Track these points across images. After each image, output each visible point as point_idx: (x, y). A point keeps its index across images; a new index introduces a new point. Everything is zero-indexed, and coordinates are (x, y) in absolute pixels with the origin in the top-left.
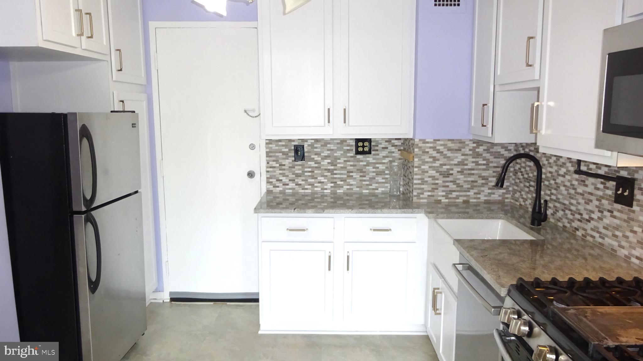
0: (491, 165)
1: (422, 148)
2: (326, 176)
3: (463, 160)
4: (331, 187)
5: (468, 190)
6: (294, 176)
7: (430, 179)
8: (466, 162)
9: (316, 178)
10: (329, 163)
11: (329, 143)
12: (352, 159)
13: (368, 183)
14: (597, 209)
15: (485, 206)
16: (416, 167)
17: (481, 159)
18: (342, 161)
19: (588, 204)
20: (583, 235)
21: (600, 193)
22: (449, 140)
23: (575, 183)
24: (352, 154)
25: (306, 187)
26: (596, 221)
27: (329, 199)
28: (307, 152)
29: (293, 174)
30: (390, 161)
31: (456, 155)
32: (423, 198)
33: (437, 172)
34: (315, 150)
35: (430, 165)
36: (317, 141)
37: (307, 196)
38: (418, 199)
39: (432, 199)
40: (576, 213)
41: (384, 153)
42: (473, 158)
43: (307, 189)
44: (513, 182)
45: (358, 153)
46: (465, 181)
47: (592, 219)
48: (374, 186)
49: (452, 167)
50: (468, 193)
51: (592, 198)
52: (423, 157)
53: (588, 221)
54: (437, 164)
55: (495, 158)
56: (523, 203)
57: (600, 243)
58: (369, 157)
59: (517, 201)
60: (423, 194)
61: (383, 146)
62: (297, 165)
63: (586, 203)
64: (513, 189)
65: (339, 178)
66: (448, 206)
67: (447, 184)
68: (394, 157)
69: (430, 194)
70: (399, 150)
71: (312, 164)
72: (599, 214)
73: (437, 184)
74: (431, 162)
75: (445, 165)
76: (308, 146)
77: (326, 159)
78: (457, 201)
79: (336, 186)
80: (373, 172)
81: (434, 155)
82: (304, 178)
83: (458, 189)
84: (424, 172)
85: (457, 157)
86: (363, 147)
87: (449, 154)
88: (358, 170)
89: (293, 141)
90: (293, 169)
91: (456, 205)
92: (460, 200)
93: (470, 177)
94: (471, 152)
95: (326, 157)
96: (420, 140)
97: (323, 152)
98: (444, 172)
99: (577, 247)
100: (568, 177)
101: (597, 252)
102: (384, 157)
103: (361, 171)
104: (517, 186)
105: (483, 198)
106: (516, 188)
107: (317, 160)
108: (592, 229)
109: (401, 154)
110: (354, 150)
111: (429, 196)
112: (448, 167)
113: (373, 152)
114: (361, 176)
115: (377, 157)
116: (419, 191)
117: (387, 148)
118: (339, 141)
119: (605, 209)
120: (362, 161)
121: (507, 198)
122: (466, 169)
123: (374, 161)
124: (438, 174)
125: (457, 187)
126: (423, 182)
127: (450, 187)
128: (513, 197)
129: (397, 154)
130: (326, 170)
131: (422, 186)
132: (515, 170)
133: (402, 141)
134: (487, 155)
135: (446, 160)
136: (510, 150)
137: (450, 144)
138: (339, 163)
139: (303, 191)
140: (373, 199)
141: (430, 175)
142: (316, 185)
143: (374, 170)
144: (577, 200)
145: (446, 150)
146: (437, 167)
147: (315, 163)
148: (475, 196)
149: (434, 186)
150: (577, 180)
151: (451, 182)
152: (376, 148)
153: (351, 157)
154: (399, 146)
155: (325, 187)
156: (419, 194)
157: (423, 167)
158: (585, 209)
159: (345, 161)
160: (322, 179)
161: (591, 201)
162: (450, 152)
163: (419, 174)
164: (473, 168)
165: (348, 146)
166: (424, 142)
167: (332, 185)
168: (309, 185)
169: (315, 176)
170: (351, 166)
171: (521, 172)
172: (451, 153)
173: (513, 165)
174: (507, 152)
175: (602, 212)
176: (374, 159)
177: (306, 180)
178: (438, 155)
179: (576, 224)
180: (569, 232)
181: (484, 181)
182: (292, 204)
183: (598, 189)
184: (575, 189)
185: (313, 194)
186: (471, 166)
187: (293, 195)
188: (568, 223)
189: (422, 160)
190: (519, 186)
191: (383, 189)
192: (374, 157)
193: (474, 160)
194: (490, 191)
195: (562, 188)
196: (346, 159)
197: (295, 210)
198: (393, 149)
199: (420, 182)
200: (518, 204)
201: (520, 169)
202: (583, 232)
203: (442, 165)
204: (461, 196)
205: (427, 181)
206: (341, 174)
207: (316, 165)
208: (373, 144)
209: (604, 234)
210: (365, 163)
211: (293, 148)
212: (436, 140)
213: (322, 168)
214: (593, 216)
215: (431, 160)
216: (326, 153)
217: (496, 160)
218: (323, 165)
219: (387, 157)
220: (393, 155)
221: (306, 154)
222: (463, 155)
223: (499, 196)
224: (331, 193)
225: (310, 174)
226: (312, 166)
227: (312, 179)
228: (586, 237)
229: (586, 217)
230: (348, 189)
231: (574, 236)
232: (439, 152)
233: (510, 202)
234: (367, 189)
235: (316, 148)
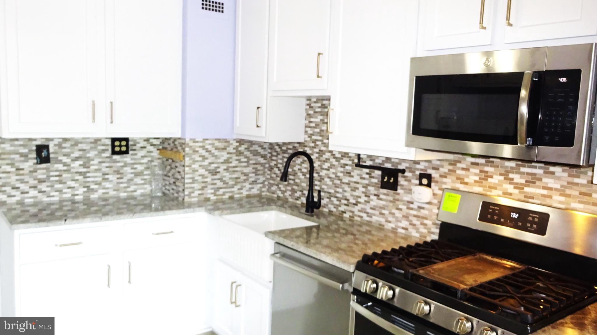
0: (251, 162)
1: (193, 148)
2: (77, 180)
3: (229, 158)
4: (84, 192)
5: (233, 187)
6: (36, 182)
7: (200, 177)
8: (230, 160)
9: (65, 183)
10: (80, 165)
11: (81, 143)
12: (108, 160)
13: (125, 185)
14: (364, 195)
15: (247, 200)
16: (187, 166)
17: (243, 157)
18: (96, 161)
19: (355, 191)
20: (350, 216)
21: (366, 182)
22: (216, 139)
23: (340, 174)
24: (108, 153)
25: (52, 194)
26: (363, 204)
27: (82, 207)
28: (53, 153)
29: (35, 179)
30: (149, 161)
31: (222, 153)
32: (194, 197)
33: (206, 170)
34: (64, 150)
35: (200, 163)
36: (65, 140)
37: (53, 204)
38: (189, 198)
39: (202, 198)
40: (343, 199)
41: (143, 153)
42: (237, 156)
43: (53, 196)
44: (269, 177)
45: (114, 153)
46: (230, 178)
47: (360, 203)
48: (132, 188)
49: (219, 165)
50: (233, 190)
51: (357, 186)
52: (193, 156)
53: (356, 204)
54: (206, 163)
55: (254, 155)
56: (281, 195)
57: (367, 221)
58: (126, 157)
59: (273, 193)
60: (193, 192)
61: (142, 145)
62: (40, 169)
63: (352, 190)
64: (269, 183)
65: (93, 182)
66: (216, 202)
67: (215, 182)
68: (152, 157)
69: (200, 192)
70: (158, 150)
71: (60, 167)
72: (366, 199)
73: (206, 182)
74: (201, 161)
75: (213, 163)
76: (54, 146)
77: (77, 160)
78: (224, 197)
79: (90, 190)
80: (132, 173)
81: (203, 154)
82: (49, 184)
83: (225, 186)
84: (195, 171)
85: (223, 156)
86: (120, 146)
87: (216, 153)
88: (114, 171)
89: (35, 140)
90: (35, 174)
91: (223, 202)
92: (227, 196)
93: (234, 174)
94: (234, 151)
95: (77, 159)
96: (191, 139)
97: (73, 153)
98: (213, 170)
99: (345, 227)
100: (332, 170)
101: (364, 228)
102: (143, 157)
103: (117, 172)
104: (274, 180)
105: (245, 193)
106: (272, 182)
107: (65, 163)
108: (359, 211)
109: (160, 154)
110: (110, 150)
111: (199, 194)
112: (216, 165)
113: (131, 152)
114: (118, 178)
115: (135, 157)
116: (190, 190)
117: (145, 147)
118: (93, 140)
119: (372, 194)
120: (119, 162)
121: (264, 192)
122: (231, 167)
123: (132, 162)
124: (207, 172)
125: (224, 184)
126: (194, 181)
127: (218, 184)
128: (268, 190)
129: (156, 154)
130: (77, 173)
131: (193, 185)
132: (270, 166)
133: (161, 140)
134: (247, 153)
135: (214, 158)
136: (265, 148)
137: (217, 144)
138: (93, 165)
139: (48, 199)
140: (132, 202)
141: (200, 174)
142: (64, 191)
143: (133, 171)
144: (343, 188)
145: (214, 149)
146: (206, 165)
147: (64, 166)
148: (239, 191)
149: (203, 185)
150: (341, 172)
151: (218, 179)
152: (134, 148)
153: (107, 157)
154: (158, 145)
155: (76, 192)
156: (190, 193)
157: (193, 166)
158: (352, 195)
159: (100, 162)
160: (72, 184)
161: (358, 188)
162: (217, 151)
163: (190, 174)
164: (236, 165)
165: (103, 145)
166: (195, 141)
167: (85, 189)
168: (56, 191)
169: (64, 181)
170: (107, 167)
171: (278, 168)
172: (219, 152)
173: (268, 161)
174: (263, 150)
175: (369, 197)
176: (132, 159)
177: (52, 186)
178: (207, 153)
179: (342, 208)
180: (335, 215)
181: (245, 178)
182: (35, 215)
183: (364, 179)
184: (341, 180)
185: (61, 201)
186: (235, 163)
187: (34, 205)
188: (334, 207)
189: (192, 159)
190: (276, 180)
191: (142, 191)
192: (133, 157)
193: (237, 158)
194: (250, 186)
195: (327, 180)
196: (100, 160)
197: (67, 221)
198: (151, 148)
199: (190, 181)
200: (275, 196)
201: (276, 165)
202: (351, 214)
203: (210, 163)
204: (227, 192)
205: (197, 180)
206: (94, 177)
207: (65, 168)
208: (130, 143)
209: (372, 214)
210: (122, 164)
211: (34, 148)
212: (205, 140)
213: (72, 170)
214: (359, 200)
215: (201, 159)
216: (77, 154)
217: (254, 157)
218: (73, 168)
219: (145, 156)
220: (152, 154)
221: (51, 156)
222: (228, 153)
223: (258, 190)
224: (84, 200)
225: (57, 178)
226: (60, 169)
227: (60, 183)
228: (353, 217)
229: (353, 201)
230: (104, 193)
231: (342, 219)
232: (207, 151)
233: (266, 195)
234: (125, 192)
235: (65, 148)
